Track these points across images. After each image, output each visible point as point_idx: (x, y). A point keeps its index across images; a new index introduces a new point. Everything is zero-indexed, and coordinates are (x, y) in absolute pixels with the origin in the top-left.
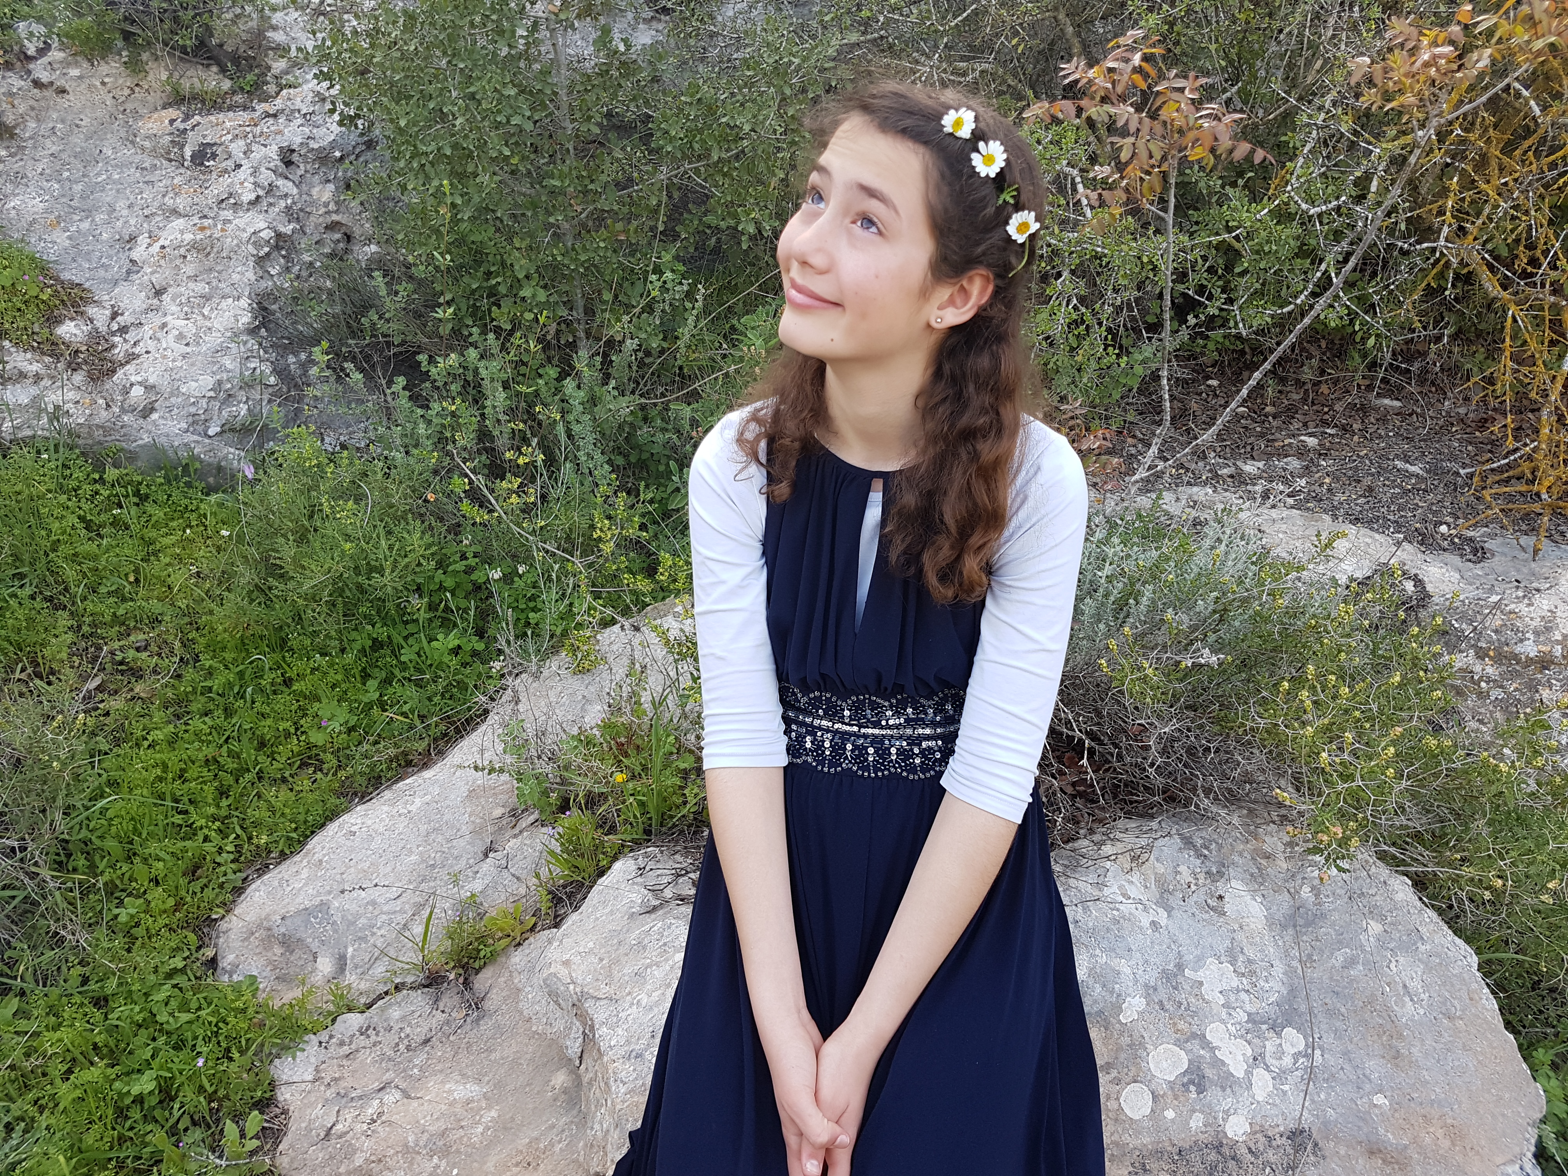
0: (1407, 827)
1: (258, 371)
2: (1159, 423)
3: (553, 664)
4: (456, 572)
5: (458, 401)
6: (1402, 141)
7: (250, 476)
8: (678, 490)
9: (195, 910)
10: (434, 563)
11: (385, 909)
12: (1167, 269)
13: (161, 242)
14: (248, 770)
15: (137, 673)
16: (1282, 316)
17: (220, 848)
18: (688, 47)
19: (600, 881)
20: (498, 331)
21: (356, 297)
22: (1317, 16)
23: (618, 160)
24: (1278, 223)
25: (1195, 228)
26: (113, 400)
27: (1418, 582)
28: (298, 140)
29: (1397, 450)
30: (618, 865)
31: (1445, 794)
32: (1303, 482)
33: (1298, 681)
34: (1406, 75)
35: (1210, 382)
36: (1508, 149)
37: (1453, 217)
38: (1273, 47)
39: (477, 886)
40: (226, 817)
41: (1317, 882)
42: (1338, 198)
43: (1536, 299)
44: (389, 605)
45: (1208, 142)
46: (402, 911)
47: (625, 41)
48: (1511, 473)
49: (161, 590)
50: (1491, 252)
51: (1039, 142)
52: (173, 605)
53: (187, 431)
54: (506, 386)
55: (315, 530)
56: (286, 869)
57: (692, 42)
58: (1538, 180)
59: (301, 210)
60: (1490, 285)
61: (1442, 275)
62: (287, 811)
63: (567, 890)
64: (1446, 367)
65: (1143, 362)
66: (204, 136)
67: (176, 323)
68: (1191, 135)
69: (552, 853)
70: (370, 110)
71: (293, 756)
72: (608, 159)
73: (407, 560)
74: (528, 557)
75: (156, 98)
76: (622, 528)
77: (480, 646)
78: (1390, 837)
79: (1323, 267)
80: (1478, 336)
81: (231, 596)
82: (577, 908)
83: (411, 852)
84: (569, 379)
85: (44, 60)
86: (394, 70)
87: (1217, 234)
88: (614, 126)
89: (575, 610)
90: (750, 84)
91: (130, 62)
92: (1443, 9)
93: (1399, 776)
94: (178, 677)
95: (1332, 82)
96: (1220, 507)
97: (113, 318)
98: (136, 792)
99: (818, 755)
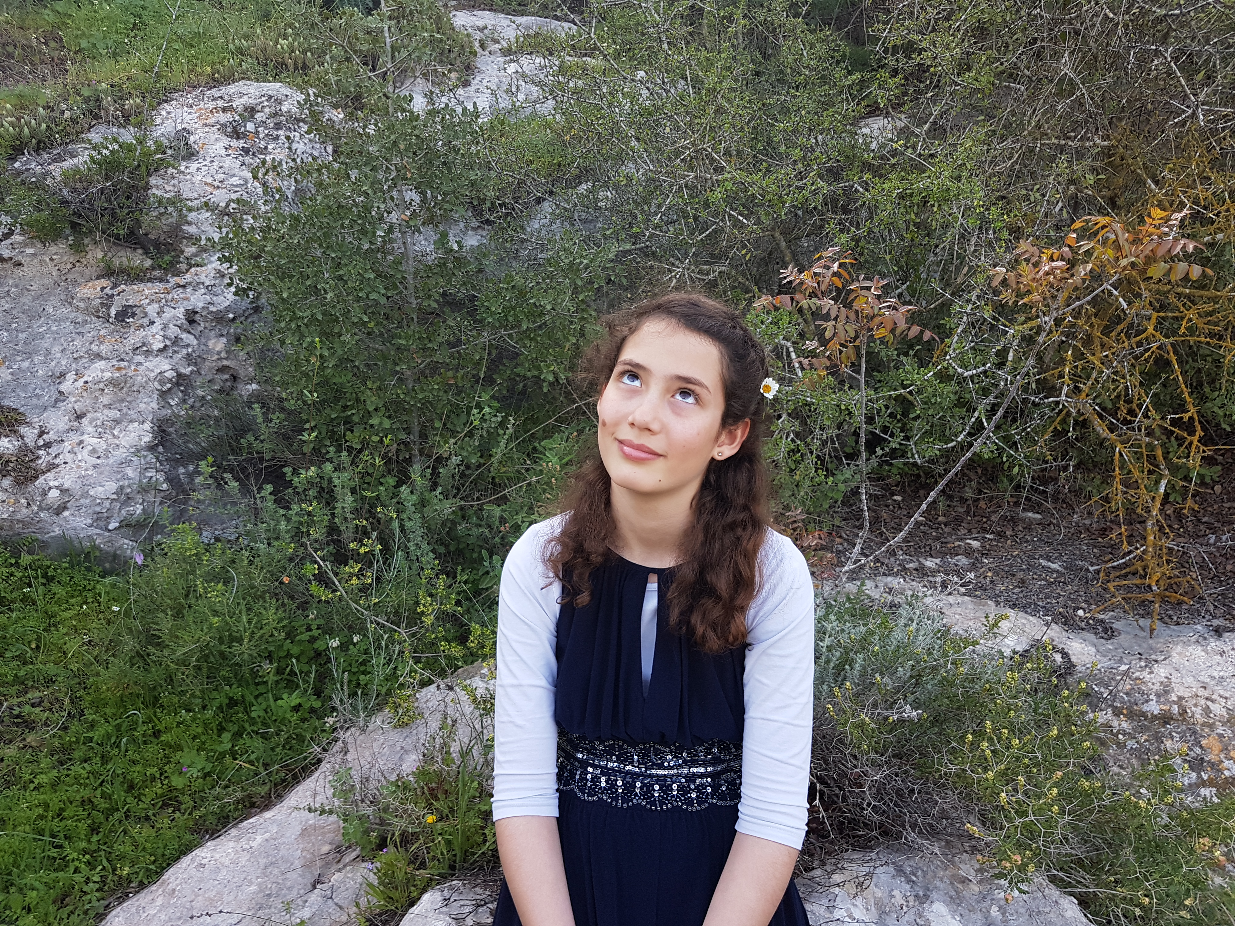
0: (1071, 855)
1: (154, 479)
2: (861, 527)
3: (378, 720)
4: (301, 642)
5: (315, 503)
6: (1030, 325)
7: (140, 562)
8: (487, 573)
10: (283, 634)
12: (860, 414)
13: (85, 378)
14: (118, 810)
15: (29, 725)
16: (947, 450)
17: (88, 878)
18: (505, 248)
19: (411, 911)
20: (350, 449)
21: (237, 423)
22: (962, 236)
23: (450, 327)
24: (941, 382)
25: (879, 385)
26: (33, 500)
27: (1065, 655)
28: (201, 305)
29: (1040, 552)
30: (426, 897)
31: (1097, 826)
32: (972, 575)
33: (979, 734)
34: (1033, 280)
35: (895, 497)
36: (1106, 331)
37: (1070, 379)
38: (932, 258)
39: (306, 913)
40: (95, 851)
41: (1003, 902)
42: (984, 365)
43: (1136, 439)
44: (245, 669)
45: (890, 326)
47: (458, 242)
48: (1128, 570)
49: (56, 655)
50: (1099, 405)
51: (762, 323)
52: (66, 668)
53: (91, 526)
54: (353, 492)
55: (190, 607)
56: (143, 898)
57: (508, 245)
58: (1130, 354)
59: (199, 356)
60: (1102, 430)
61: (1064, 421)
62: (148, 845)
63: (383, 918)
64: (1072, 489)
65: (845, 481)
66: (127, 300)
67: (91, 440)
68: (877, 320)
69: (370, 885)
70: (260, 285)
71: (157, 798)
72: (443, 326)
73: (262, 632)
74: (362, 629)
75: (92, 271)
76: (441, 604)
77: (317, 704)
78: (1058, 863)
79: (976, 414)
80: (1095, 466)
81: (116, 661)
83: (250, 882)
84: (404, 487)
85: (8, 242)
86: (280, 257)
87: (895, 390)
88: (448, 302)
89: (399, 673)
90: (551, 276)
91: (74, 244)
92: (1052, 233)
93: (1062, 812)
94: (65, 728)
95: (976, 282)
96: (910, 593)
97: (40, 436)
98: (19, 828)
99: (612, 793)
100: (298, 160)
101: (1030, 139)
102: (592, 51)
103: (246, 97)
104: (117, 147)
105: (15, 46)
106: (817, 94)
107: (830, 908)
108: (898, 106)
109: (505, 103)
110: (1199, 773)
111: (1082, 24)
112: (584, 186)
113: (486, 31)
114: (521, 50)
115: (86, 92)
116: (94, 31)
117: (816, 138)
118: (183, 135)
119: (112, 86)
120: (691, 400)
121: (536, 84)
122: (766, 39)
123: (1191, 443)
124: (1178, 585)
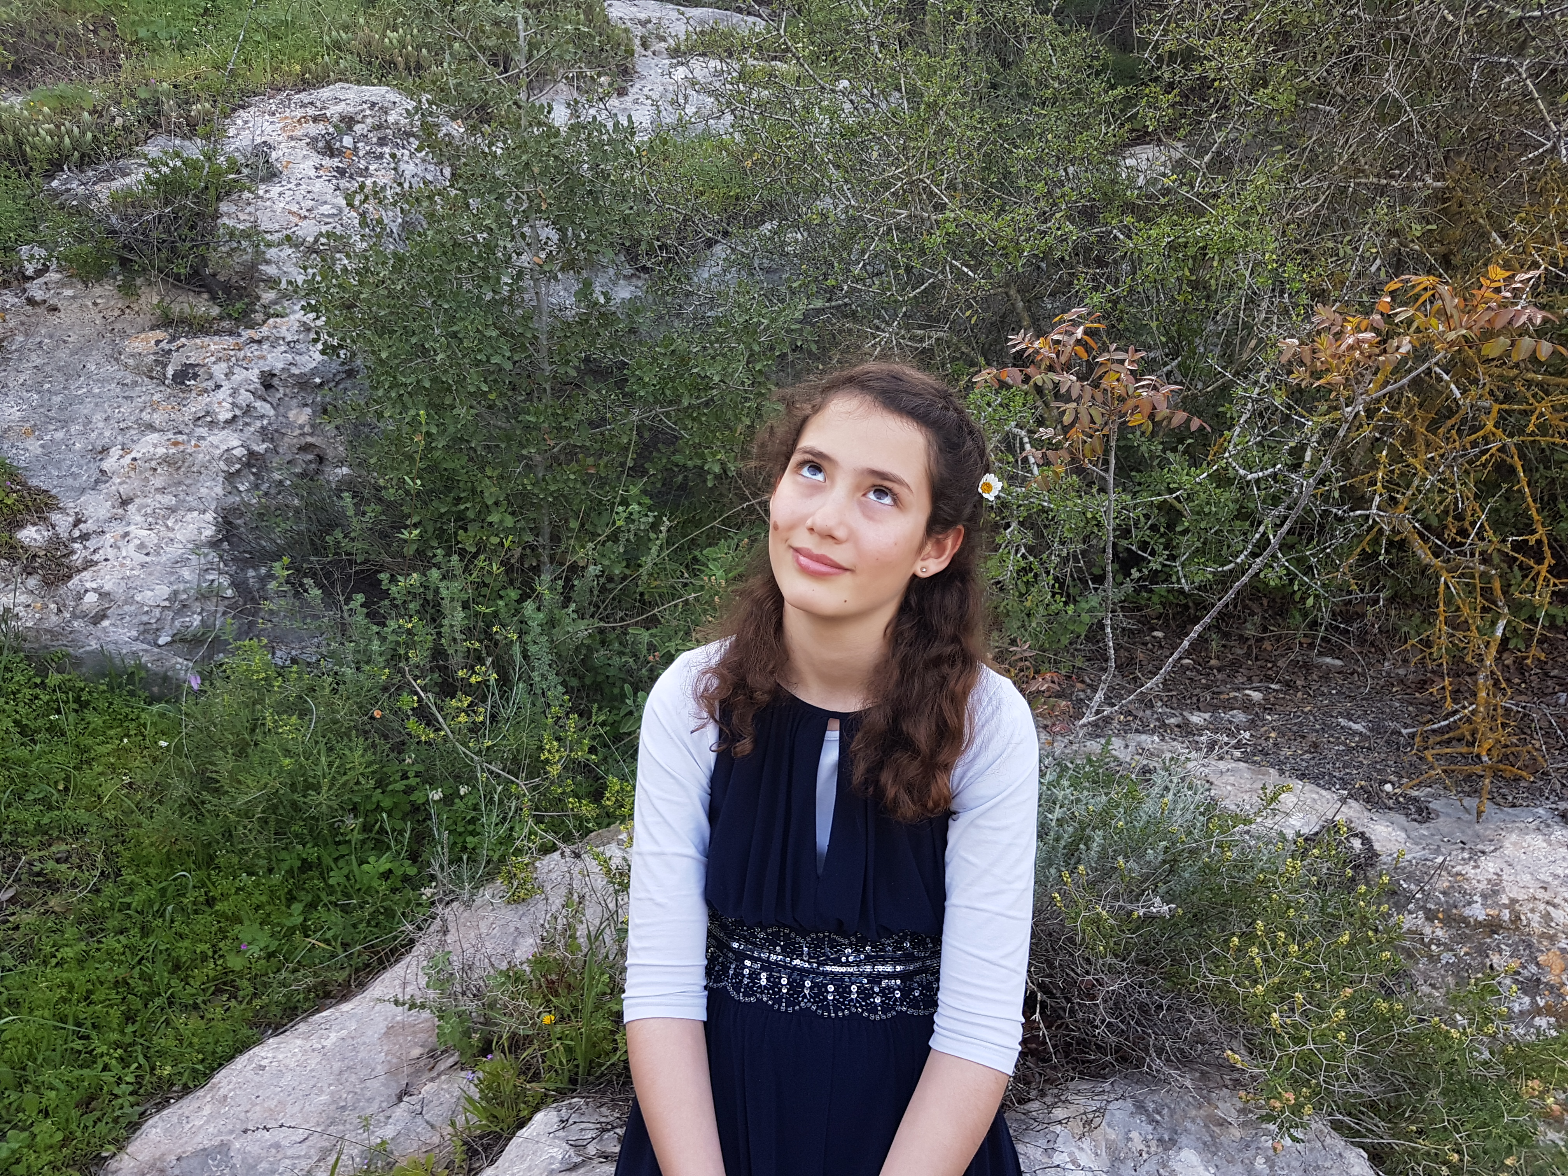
0: (1362, 1095)
1: (216, 583)
2: (1105, 670)
3: (487, 893)
4: (394, 792)
5: (415, 619)
6: (1332, 415)
7: (196, 687)
8: (631, 713)
9: (84, 1146)
10: (372, 782)
11: (289, 1152)
12: (1110, 525)
13: (133, 455)
14: (159, 995)
15: (53, 885)
16: (1224, 574)
17: (120, 1078)
18: (665, 303)
19: (519, 1133)
20: (462, 553)
21: (323, 516)
22: (1250, 300)
23: (593, 401)
24: (1217, 487)
25: (1138, 488)
26: (65, 605)
27: (1366, 840)
28: (280, 365)
29: (1339, 708)
30: (539, 1117)
31: (1396, 1060)
32: (1247, 735)
33: (1249, 938)
34: (1333, 356)
35: (1156, 633)
36: (1433, 426)
37: (1384, 487)
38: (1211, 327)
39: (389, 1132)
40: (130, 1045)
41: (1271, 1152)
42: (1274, 466)
43: (1467, 567)
44: (323, 824)
45: (1147, 410)
46: (307, 1156)
47: (605, 294)
48: (1451, 734)
49: (88, 799)
50: (1422, 522)
51: (989, 405)
52: (100, 815)
53: (136, 639)
54: (465, 606)
55: (256, 744)
56: (188, 1105)
57: (669, 299)
58: (1462, 456)
59: (276, 431)
60: (1425, 555)
61: (1376, 541)
62: (195, 1040)
63: (484, 1141)
64: (1384, 629)
65: (1089, 611)
66: (188, 357)
67: (139, 533)
68: (1131, 403)
69: (470, 1099)
70: (353, 341)
71: (208, 981)
72: (583, 400)
73: (345, 778)
74: (471, 778)
75: (145, 319)
76: (571, 751)
77: (412, 871)
78: (1344, 1105)
79: (1262, 529)
80: (1414, 601)
81: (162, 809)
82: (493, 1162)
83: (321, 1091)
84: (529, 601)
85: (41, 280)
86: (380, 307)
87: (1159, 495)
88: (591, 370)
89: (515, 835)
90: (721, 340)
91: (123, 285)
92: (1365, 298)
93: (1350, 1040)
94: (97, 891)
95: (1265, 359)
96: (1168, 755)
97: (75, 525)
98: (36, 1013)
99: (775, 993)
100: (406, 186)
101: (1340, 176)
102: (783, 53)
103: (343, 104)
104: (179, 164)
105: (57, 35)
106: (1068, 112)
107: (1049, 1151)
108: (1171, 130)
109: (669, 118)
110: (1533, 998)
111: (1412, 29)
112: (768, 226)
113: (649, 26)
114: (691, 51)
115: (143, 94)
116: (154, 17)
117: (1065, 170)
118: (263, 151)
119: (175, 86)
120: (887, 500)
121: (710, 93)
122: (1006, 41)
123: (1538, 573)
124: (1517, 756)
